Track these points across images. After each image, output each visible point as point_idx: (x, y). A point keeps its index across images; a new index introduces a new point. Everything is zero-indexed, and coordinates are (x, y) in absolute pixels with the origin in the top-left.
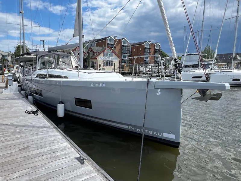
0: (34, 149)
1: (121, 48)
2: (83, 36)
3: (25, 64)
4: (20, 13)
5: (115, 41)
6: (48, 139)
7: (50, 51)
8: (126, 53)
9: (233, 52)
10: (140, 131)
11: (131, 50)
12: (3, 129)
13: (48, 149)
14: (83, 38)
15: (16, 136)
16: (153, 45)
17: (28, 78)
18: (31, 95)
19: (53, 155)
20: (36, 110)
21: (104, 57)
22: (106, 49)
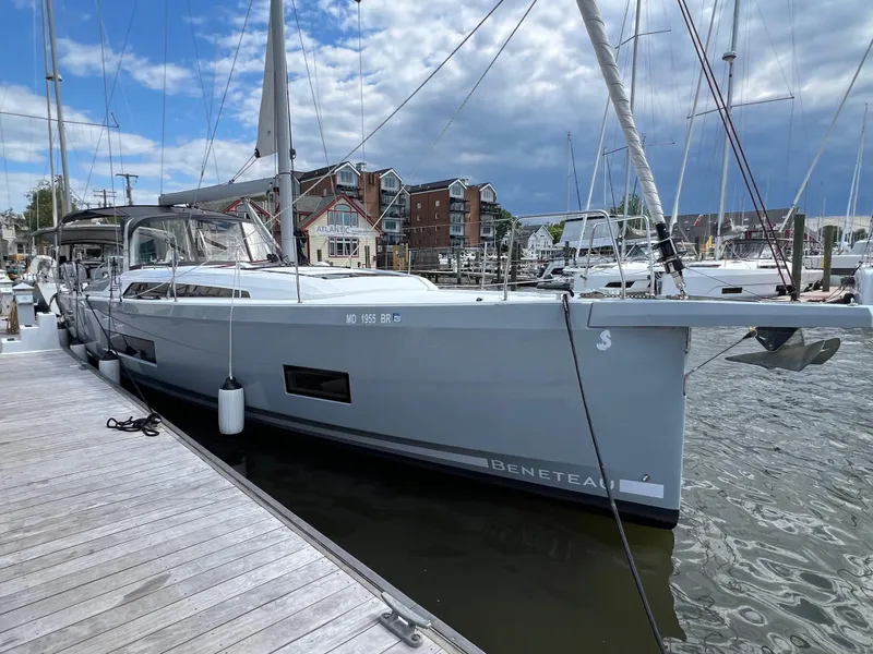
0: (186, 588)
1: (380, 198)
2: (293, 152)
3: (71, 251)
4: (48, 78)
5: (360, 179)
6: (230, 539)
7: (166, 205)
8: (396, 216)
9: (719, 209)
10: (532, 474)
11: (408, 207)
12: (34, 502)
13: (243, 583)
14: (292, 158)
15: (95, 534)
16: (474, 191)
17: (95, 297)
18: (109, 356)
19: (278, 613)
20: (150, 417)
21: (329, 228)
22: (333, 202)
